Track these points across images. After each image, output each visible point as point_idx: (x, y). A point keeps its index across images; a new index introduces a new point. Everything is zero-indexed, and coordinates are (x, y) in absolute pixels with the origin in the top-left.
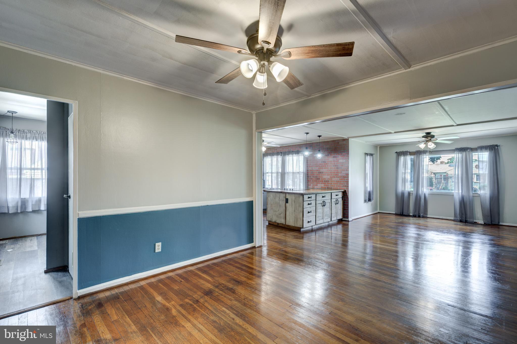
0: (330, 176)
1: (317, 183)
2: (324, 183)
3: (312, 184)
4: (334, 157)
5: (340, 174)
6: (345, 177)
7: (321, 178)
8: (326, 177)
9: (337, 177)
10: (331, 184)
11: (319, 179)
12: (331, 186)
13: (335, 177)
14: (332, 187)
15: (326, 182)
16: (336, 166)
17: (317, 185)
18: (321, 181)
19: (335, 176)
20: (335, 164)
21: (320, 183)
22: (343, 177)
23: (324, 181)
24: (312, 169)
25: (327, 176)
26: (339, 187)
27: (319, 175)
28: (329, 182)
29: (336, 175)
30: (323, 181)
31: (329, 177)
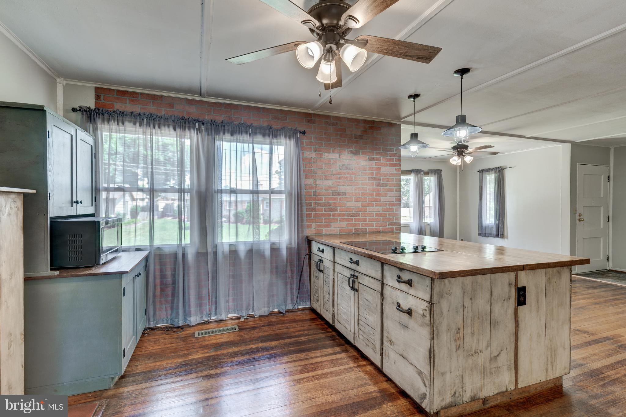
0: (360, 202)
1: (330, 221)
2: (348, 220)
3: (314, 225)
4: (370, 159)
5: (383, 199)
6: (394, 205)
7: (339, 208)
8: (352, 204)
9: (377, 205)
10: (365, 220)
11: (335, 210)
12: (364, 225)
13: (372, 205)
14: (367, 228)
15: (352, 216)
16: (375, 179)
17: (328, 226)
18: (339, 215)
19: (374, 203)
20: (372, 174)
21: (337, 220)
22: (390, 204)
23: (348, 215)
24: (315, 183)
25: (353, 202)
26: (381, 228)
27: (335, 199)
28: (359, 215)
29: (376, 200)
30: (344, 215)
31: (359, 204)
